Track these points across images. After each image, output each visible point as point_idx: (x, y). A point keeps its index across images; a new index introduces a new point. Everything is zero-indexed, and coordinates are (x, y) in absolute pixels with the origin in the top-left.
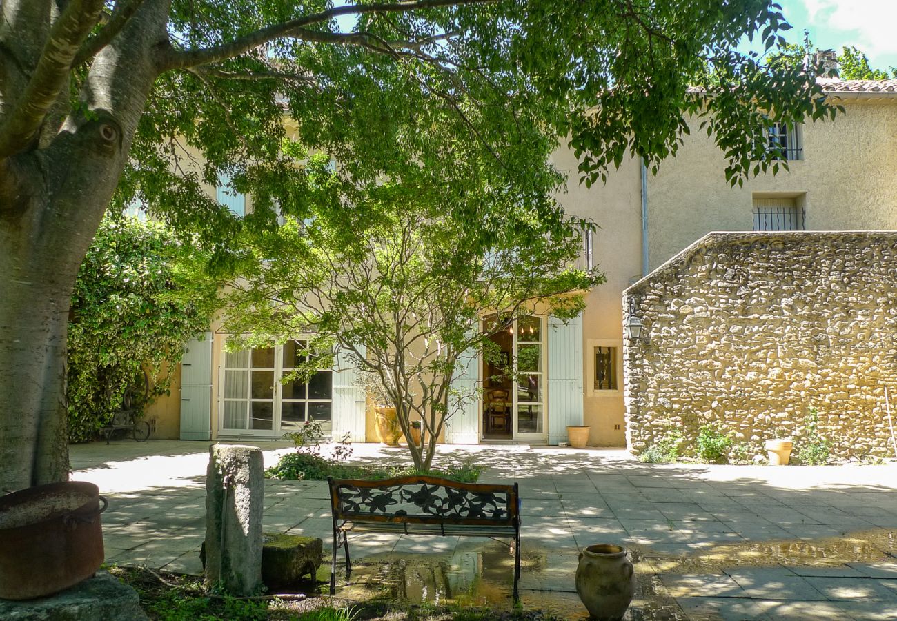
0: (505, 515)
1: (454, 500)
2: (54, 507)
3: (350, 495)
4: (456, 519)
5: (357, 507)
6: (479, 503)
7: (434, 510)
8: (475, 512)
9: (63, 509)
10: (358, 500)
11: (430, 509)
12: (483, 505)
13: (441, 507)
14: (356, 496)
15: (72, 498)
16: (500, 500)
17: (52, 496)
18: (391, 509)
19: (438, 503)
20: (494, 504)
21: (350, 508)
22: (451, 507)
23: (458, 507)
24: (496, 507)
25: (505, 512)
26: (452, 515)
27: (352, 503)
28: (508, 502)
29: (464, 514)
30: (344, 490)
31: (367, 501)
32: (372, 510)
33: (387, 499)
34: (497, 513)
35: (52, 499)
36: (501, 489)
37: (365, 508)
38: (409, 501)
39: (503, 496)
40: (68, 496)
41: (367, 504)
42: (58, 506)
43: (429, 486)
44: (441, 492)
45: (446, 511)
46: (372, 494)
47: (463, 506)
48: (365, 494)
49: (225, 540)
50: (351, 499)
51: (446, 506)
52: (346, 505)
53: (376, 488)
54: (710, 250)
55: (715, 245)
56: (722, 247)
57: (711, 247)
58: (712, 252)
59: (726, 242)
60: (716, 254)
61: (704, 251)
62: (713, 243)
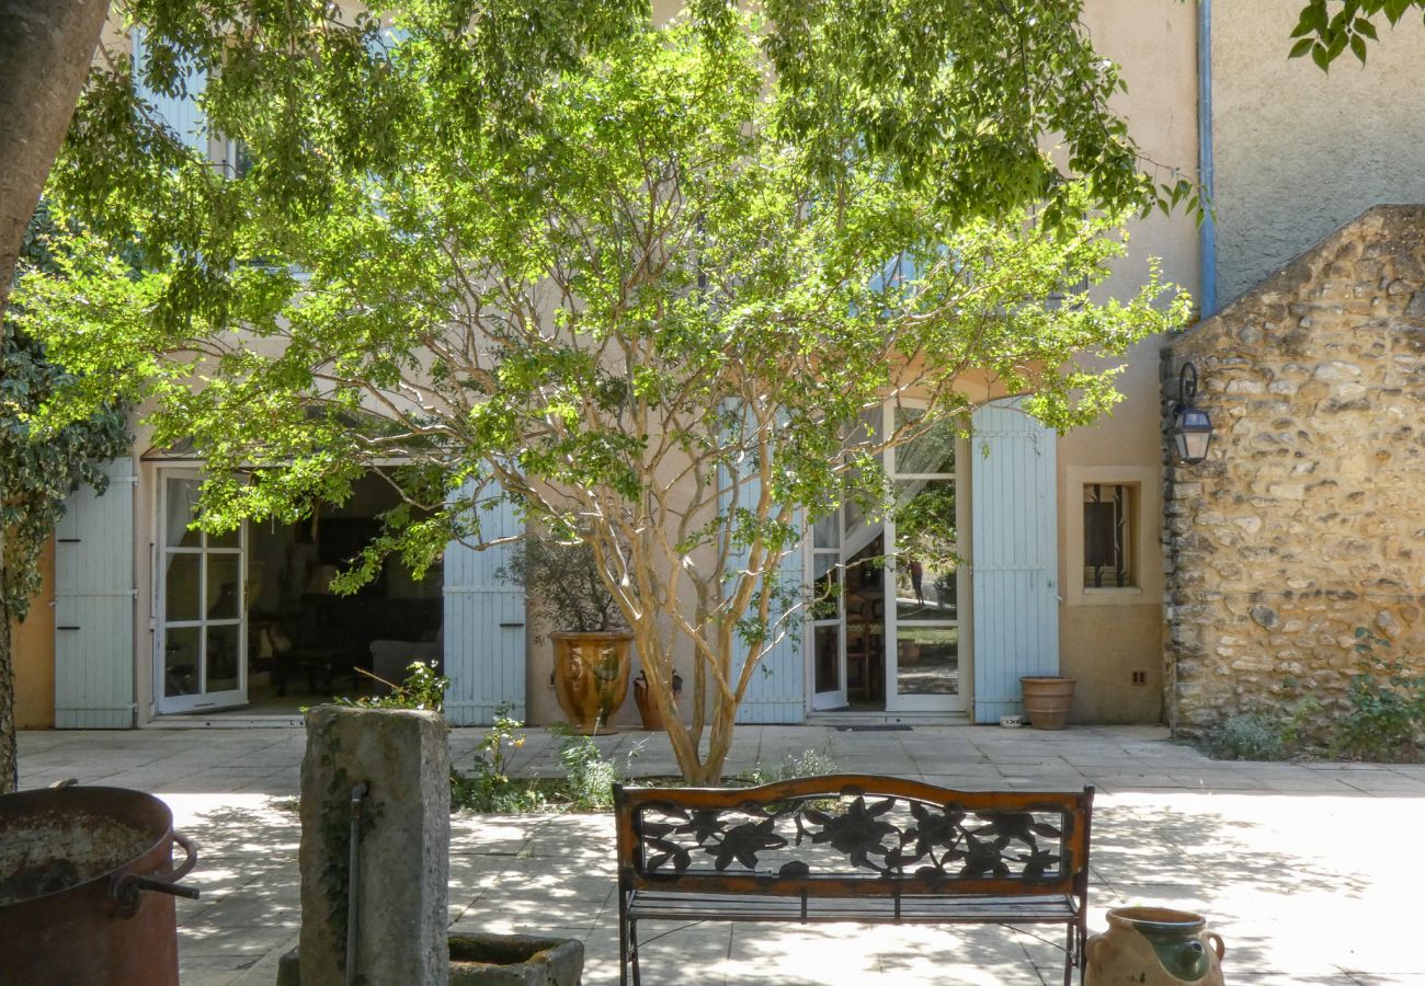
0: (1055, 868)
1: (932, 831)
2: (26, 854)
3: (667, 828)
4: (933, 882)
5: (682, 857)
6: (994, 838)
7: (879, 860)
8: (983, 861)
9: (52, 860)
10: (689, 841)
11: (870, 856)
12: (1002, 843)
13: (897, 852)
14: (681, 829)
15: (78, 832)
16: (1047, 831)
17: (21, 826)
18: (768, 863)
19: (891, 842)
20: (1030, 841)
21: (662, 860)
22: (923, 849)
23: (939, 852)
24: (1035, 849)
25: (1054, 859)
26: (922, 873)
27: (669, 847)
28: (1066, 834)
29: (954, 868)
30: (652, 817)
31: (709, 841)
32: (722, 863)
33: (763, 836)
34: (1037, 862)
35: (22, 834)
36: (1051, 802)
37: (702, 862)
38: (817, 839)
39: (1056, 820)
40: (67, 826)
41: (710, 850)
42: (38, 854)
43: (870, 800)
44: (901, 817)
45: (910, 860)
46: (725, 823)
47: (952, 846)
48: (704, 824)
49: (357, 951)
50: (668, 836)
51: (909, 848)
52: (654, 852)
53: (736, 808)
54: (1371, 246)
55: (1386, 232)
56: (1401, 238)
57: (1374, 239)
58: (1377, 251)
59: (1412, 227)
60: (1389, 257)
61: (1360, 248)
62: (1383, 228)
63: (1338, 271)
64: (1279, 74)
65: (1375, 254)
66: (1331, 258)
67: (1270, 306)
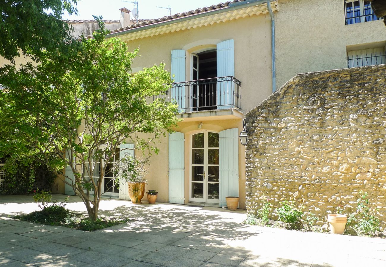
54: (297, 85)
55: (301, 81)
56: (305, 82)
57: (298, 83)
58: (299, 87)
59: (308, 79)
60: (302, 88)
61: (294, 86)
62: (300, 80)
63: (288, 93)
64: (293, 44)
65: (298, 87)
66: (286, 89)
67: (269, 103)
